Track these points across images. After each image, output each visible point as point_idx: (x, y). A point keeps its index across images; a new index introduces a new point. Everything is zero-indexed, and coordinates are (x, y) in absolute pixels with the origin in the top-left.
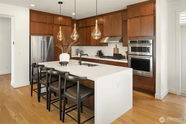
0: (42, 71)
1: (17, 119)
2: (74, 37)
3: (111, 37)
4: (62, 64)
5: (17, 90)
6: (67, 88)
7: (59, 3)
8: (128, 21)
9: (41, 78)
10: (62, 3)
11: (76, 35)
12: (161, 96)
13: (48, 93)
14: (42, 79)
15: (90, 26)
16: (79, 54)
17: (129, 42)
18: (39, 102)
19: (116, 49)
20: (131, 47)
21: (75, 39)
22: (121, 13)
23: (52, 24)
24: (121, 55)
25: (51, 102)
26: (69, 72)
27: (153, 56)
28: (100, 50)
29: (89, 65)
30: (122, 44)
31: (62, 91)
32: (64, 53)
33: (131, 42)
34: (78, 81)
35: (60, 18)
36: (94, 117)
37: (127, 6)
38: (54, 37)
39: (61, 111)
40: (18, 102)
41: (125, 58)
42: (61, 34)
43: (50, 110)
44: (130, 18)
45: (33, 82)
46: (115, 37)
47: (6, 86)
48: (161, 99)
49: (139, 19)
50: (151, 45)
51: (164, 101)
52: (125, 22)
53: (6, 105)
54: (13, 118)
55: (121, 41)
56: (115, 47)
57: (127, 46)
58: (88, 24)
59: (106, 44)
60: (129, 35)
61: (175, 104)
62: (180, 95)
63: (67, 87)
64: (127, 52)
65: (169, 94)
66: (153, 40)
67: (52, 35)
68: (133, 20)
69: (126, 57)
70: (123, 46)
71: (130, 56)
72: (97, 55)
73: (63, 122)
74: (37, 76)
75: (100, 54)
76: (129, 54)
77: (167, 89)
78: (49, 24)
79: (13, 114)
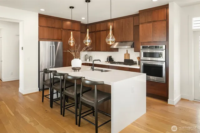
0: (55, 77)
1: (33, 124)
2: (86, 43)
3: (122, 42)
4: (75, 69)
5: (27, 96)
6: (83, 93)
7: (71, 7)
8: (140, 26)
9: (54, 83)
10: (73, 8)
11: (88, 40)
12: (174, 101)
13: (62, 99)
14: (55, 85)
15: (100, 31)
16: (88, 60)
17: (141, 47)
18: (52, 108)
19: (127, 54)
20: (144, 53)
21: (88, 44)
22: (132, 18)
23: (61, 28)
24: (132, 60)
25: (66, 107)
26: (84, 77)
27: (165, 62)
28: (110, 55)
29: (102, 71)
30: (133, 49)
31: (78, 96)
32: (75, 58)
33: (143, 47)
34: (96, 86)
35: (68, 23)
36: (111, 120)
37: (139, 11)
38: (63, 43)
39: (77, 116)
40: (30, 108)
41: (136, 64)
42: (72, 39)
43: (65, 115)
44: (142, 23)
45: (45, 88)
46: (126, 42)
47: (15, 93)
48: (174, 105)
49: (151, 24)
50: (163, 51)
51: (177, 106)
52: (136, 27)
53: (19, 111)
54: (29, 123)
55: (133, 46)
56: (126, 53)
57: (139, 51)
58: (98, 29)
59: (116, 50)
60: (141, 40)
61: (188, 109)
62: (193, 101)
63: (83, 91)
64: (139, 58)
65: (182, 99)
66: (166, 46)
67: (60, 40)
68: (145, 25)
69: (138, 63)
70: (135, 52)
71: (143, 61)
72: (107, 61)
73: (79, 126)
74: (49, 82)
75: (110, 60)
76: (141, 60)
77: (180, 95)
78: (58, 28)
79: (27, 119)
